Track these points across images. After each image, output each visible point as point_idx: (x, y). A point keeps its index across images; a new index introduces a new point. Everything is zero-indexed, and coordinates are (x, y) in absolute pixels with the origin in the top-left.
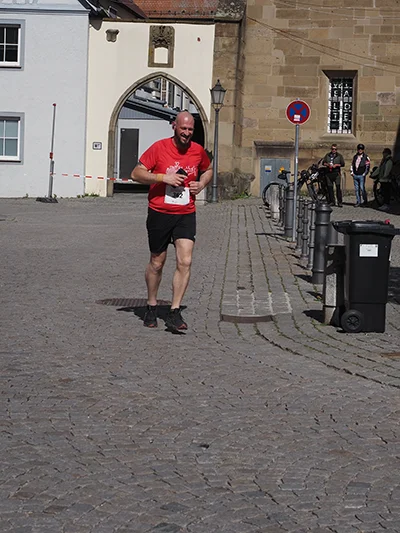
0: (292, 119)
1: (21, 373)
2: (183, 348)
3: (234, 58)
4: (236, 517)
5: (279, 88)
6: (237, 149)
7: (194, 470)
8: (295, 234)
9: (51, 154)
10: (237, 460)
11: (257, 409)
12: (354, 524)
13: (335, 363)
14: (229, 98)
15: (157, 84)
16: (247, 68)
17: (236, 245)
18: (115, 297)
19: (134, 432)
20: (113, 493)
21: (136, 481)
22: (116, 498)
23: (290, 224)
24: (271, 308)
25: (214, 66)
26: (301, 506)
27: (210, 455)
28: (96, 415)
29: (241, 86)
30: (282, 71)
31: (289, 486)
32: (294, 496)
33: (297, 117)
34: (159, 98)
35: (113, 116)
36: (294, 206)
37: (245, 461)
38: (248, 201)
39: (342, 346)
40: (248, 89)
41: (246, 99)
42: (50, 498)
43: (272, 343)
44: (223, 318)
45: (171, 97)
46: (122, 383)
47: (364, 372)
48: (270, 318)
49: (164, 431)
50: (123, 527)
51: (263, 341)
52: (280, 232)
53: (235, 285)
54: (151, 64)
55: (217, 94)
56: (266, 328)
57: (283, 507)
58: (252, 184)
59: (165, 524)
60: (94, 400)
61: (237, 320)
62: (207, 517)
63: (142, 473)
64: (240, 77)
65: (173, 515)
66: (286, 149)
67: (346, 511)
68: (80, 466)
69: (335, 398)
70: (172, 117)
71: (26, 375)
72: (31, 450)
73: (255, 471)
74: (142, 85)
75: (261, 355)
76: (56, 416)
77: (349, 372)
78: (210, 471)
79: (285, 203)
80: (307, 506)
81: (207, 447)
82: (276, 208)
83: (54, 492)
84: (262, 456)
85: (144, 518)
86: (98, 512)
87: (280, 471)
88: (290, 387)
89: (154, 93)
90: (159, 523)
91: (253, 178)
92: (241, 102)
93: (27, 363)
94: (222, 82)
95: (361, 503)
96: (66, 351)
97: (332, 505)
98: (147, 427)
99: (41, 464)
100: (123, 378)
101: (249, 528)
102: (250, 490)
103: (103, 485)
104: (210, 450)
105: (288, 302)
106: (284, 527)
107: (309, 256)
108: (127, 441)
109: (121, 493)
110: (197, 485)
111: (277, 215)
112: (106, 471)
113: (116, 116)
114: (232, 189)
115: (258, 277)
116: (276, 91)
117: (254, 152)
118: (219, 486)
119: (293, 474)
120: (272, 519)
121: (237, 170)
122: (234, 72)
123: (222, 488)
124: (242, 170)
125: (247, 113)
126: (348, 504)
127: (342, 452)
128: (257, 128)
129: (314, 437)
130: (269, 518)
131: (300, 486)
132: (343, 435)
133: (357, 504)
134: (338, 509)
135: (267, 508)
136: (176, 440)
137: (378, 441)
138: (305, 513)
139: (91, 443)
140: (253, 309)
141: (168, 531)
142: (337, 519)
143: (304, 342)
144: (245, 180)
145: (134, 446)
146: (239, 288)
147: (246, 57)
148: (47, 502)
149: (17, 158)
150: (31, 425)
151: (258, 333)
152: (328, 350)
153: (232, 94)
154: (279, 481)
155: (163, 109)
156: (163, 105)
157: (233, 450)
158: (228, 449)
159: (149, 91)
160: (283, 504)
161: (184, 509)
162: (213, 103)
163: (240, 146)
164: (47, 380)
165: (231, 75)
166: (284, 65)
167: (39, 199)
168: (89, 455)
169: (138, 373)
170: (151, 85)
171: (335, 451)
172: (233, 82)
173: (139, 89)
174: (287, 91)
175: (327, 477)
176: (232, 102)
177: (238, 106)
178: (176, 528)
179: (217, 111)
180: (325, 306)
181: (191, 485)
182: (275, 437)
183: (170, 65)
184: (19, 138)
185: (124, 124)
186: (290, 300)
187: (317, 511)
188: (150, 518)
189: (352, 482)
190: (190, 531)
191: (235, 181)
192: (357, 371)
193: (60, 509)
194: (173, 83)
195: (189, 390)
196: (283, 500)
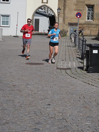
0: (77, 17)
1: (3, 83)
2: (46, 77)
3: (63, 1)
4: (56, 127)
5: (74, 9)
6: (64, 24)
7: (46, 112)
8: (77, 46)
9: (17, 25)
10: (58, 109)
11: (64, 94)
12: (88, 129)
13: (86, 81)
14: (62, 11)
15: (44, 8)
16: (67, 4)
17: (62, 49)
18: (30, 62)
19: (30, 100)
20: (23, 118)
21: (29, 115)
22: (24, 120)
23: (76, 43)
24: (70, 66)
25: (58, 3)
26: (74, 123)
27: (50, 107)
28: (21, 96)
29: (65, 8)
30: (75, 5)
31: (71, 117)
32: (72, 120)
33: (78, 16)
34: (44, 11)
35: (33, 15)
36: (77, 39)
37: (59, 109)
38: (66, 37)
39: (88, 77)
40: (67, 9)
41: (66, 12)
42: (5, 120)
43: (70, 75)
44: (57, 68)
45: (48, 11)
46: (29, 86)
47: (93, 84)
48: (70, 69)
49: (39, 100)
50: (24, 129)
51: (67, 75)
52: (74, 46)
53: (61, 59)
54: (42, 2)
55: (59, 10)
56: (68, 71)
57: (69, 124)
58: (67, 33)
59: (36, 128)
60: (21, 91)
61: (61, 69)
62: (48, 126)
63: (31, 113)
64: (65, 6)
65: (38, 126)
66: (76, 24)
67: (86, 125)
68: (15, 110)
69: (85, 91)
70: (48, 16)
71: (4, 84)
72: (2, 105)
73: (62, 112)
74: (40, 8)
75: (66, 79)
76: (11, 96)
77: (89, 84)
78: (50, 112)
79: (75, 38)
80: (75, 123)
81: (50, 105)
82: (73, 39)
83: (7, 118)
84: (64, 108)
85: (30, 126)
86: (18, 124)
87: (69, 113)
88: (73, 88)
89: (43, 10)
90: (34, 128)
91: (68, 32)
92: (65, 12)
93: (5, 80)
94: (60, 7)
95: (90, 123)
96: (15, 77)
97: (82, 123)
98: (34, 99)
99: (4, 110)
100: (29, 85)
101: (59, 130)
102: (60, 118)
103: (20, 116)
104: (51, 106)
105: (74, 64)
106: (69, 129)
107: (80, 52)
108: (28, 103)
109: (25, 119)
110: (46, 116)
111: (73, 41)
112: (22, 112)
113: (34, 15)
114: (62, 34)
115: (67, 57)
116: (74, 10)
117: (68, 25)
118: (52, 117)
119: (72, 114)
120: (66, 127)
121: (64, 30)
122: (63, 5)
123: (53, 117)
124: (65, 29)
125: (66, 15)
126: (87, 123)
127: (86, 107)
128: (69, 19)
129: (79, 103)
130: (65, 127)
131: (74, 117)
132: (87, 102)
133: (89, 123)
134: (84, 124)
135: (64, 124)
136: (42, 103)
137: (96, 104)
138: (75, 125)
139: (19, 103)
140: (65, 66)
141: (36, 130)
142: (83, 127)
143: (78, 75)
144: (66, 32)
145: (30, 104)
146: (62, 60)
147: (66, 1)
148: (5, 121)
149: (8, 26)
150: (3, 98)
151: (66, 73)
152: (84, 78)
153: (63, 10)
154: (68, 115)
155: (46, 14)
156: (46, 13)
157: (57, 106)
158: (55, 106)
159: (42, 9)
160: (69, 122)
161: (41, 124)
162: (58, 12)
163: (64, 23)
164: (9, 85)
165: (62, 5)
166: (76, 3)
167: (14, 36)
168: (18, 107)
169: (34, 84)
170: (43, 8)
171: (84, 107)
172: (63, 7)
173: (40, 9)
174: (77, 10)
175: (81, 114)
176: (63, 12)
177: (64, 13)
178: (39, 130)
179: (59, 15)
180: (84, 66)
181: (44, 117)
182: (68, 102)
183: (47, 3)
184: (9, 21)
185: (36, 18)
186: (75, 64)
187: (78, 125)
188: (32, 126)
189: (88, 116)
190: (43, 130)
191: (63, 32)
192: (91, 84)
193: (8, 123)
194: (48, 8)
195: (47, 89)
196: (69, 121)
